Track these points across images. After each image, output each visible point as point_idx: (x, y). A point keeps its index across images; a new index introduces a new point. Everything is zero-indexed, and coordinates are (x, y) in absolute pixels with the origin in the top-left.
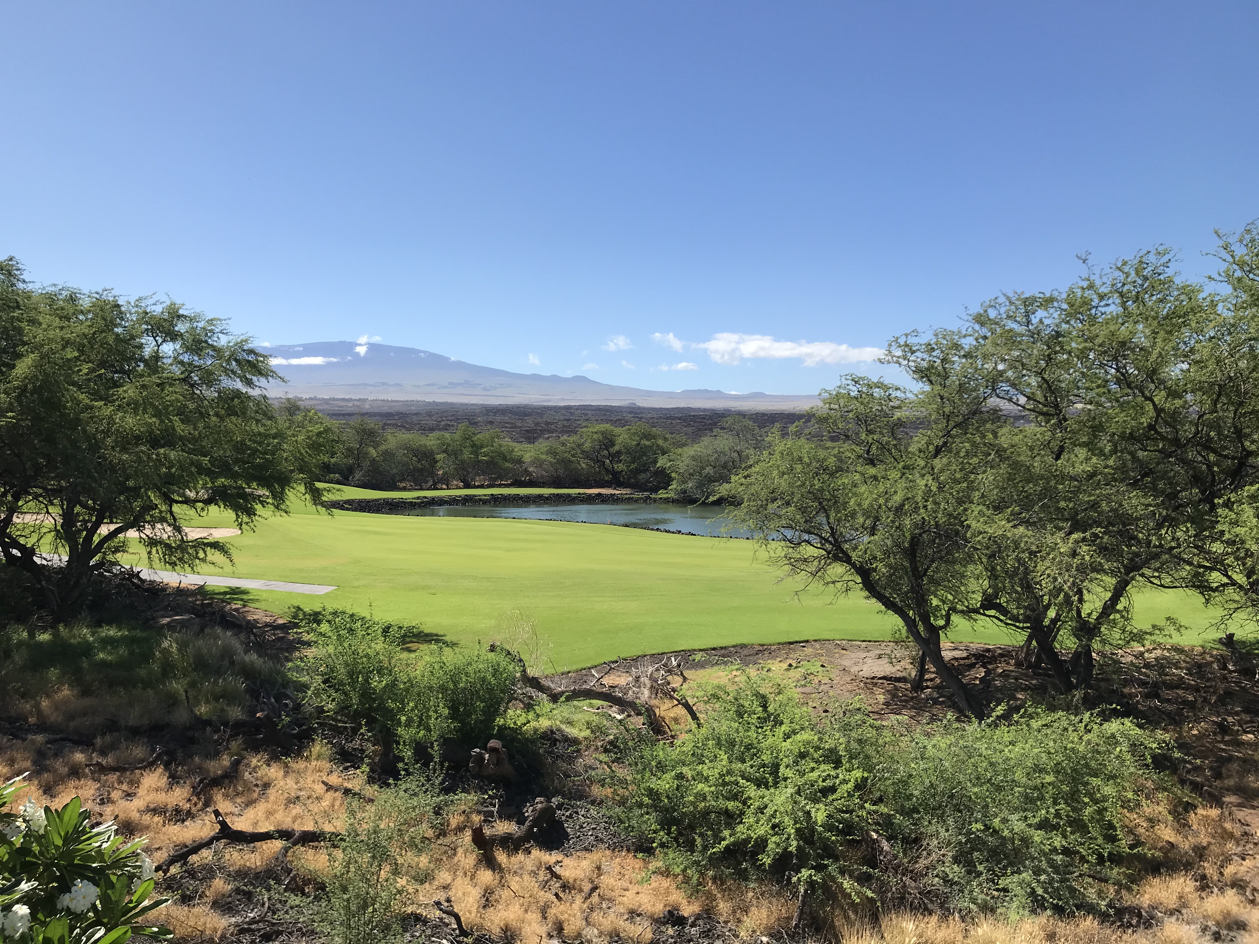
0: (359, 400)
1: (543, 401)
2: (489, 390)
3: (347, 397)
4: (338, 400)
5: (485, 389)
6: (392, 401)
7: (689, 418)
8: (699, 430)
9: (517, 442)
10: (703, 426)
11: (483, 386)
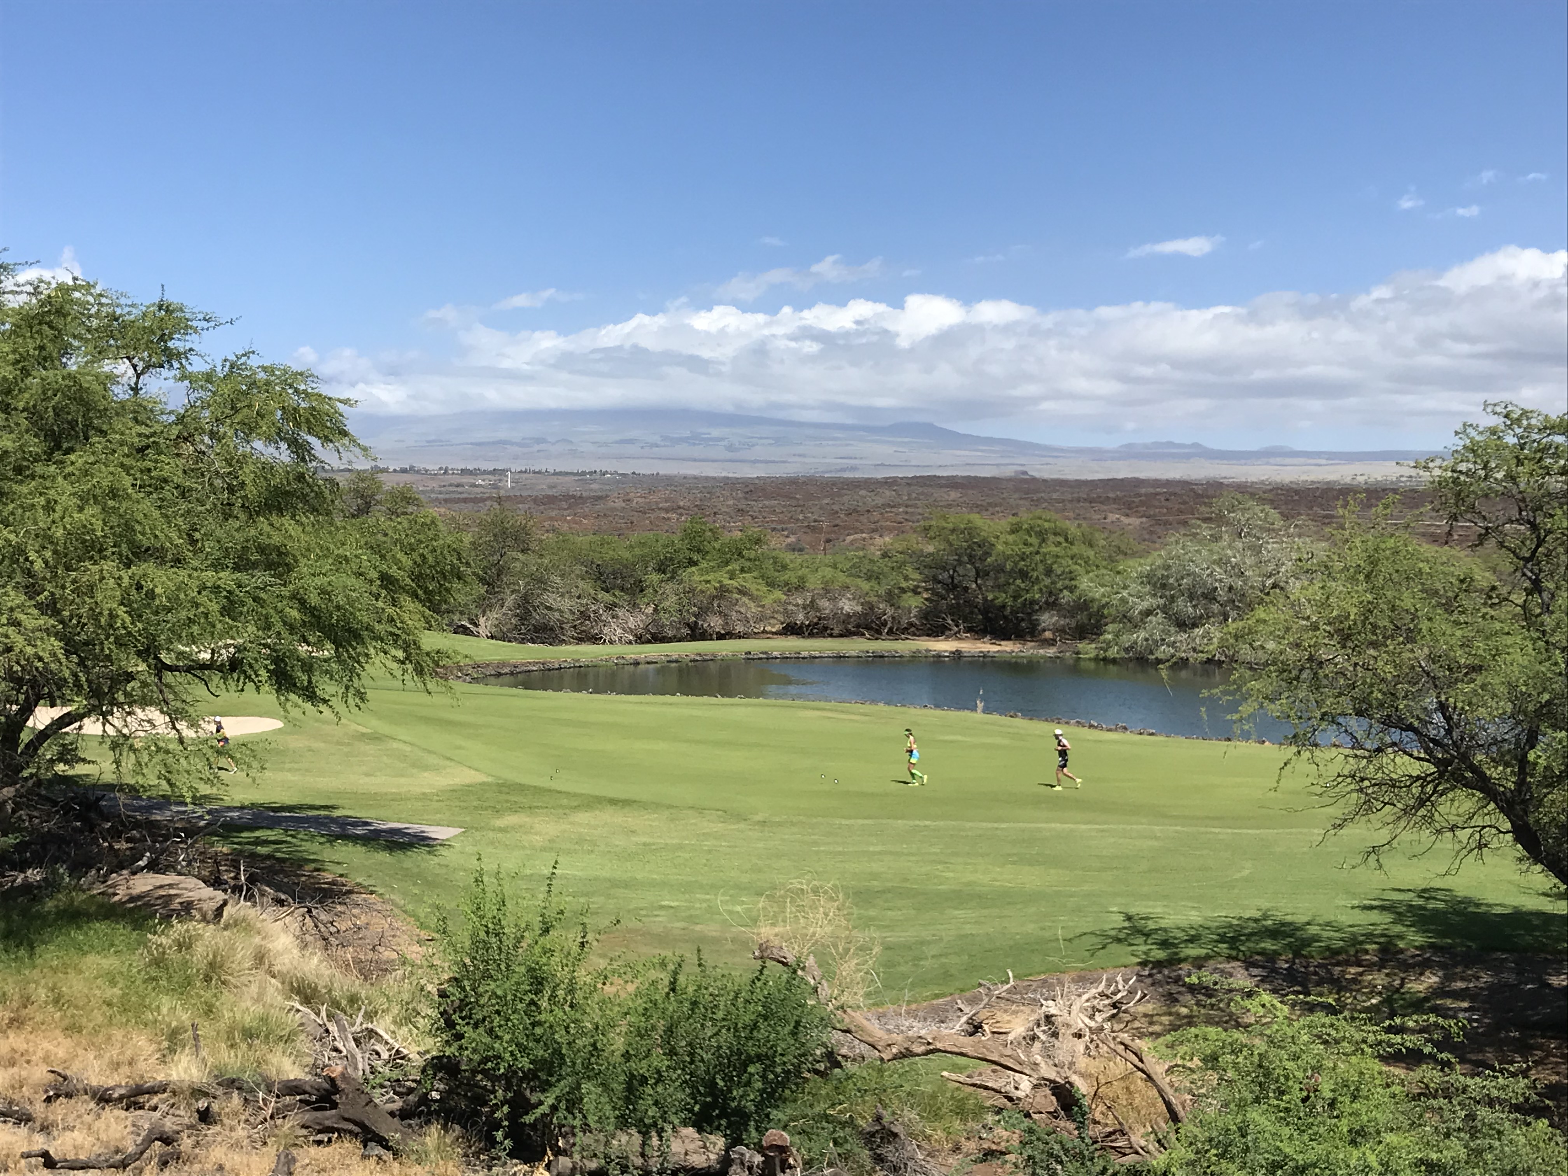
0: (494, 472)
1: (843, 470)
2: (738, 450)
4: (454, 472)
5: (730, 448)
6: (556, 474)
7: (1136, 500)
8: (1158, 523)
9: (794, 550)
10: (1164, 515)
11: (725, 443)
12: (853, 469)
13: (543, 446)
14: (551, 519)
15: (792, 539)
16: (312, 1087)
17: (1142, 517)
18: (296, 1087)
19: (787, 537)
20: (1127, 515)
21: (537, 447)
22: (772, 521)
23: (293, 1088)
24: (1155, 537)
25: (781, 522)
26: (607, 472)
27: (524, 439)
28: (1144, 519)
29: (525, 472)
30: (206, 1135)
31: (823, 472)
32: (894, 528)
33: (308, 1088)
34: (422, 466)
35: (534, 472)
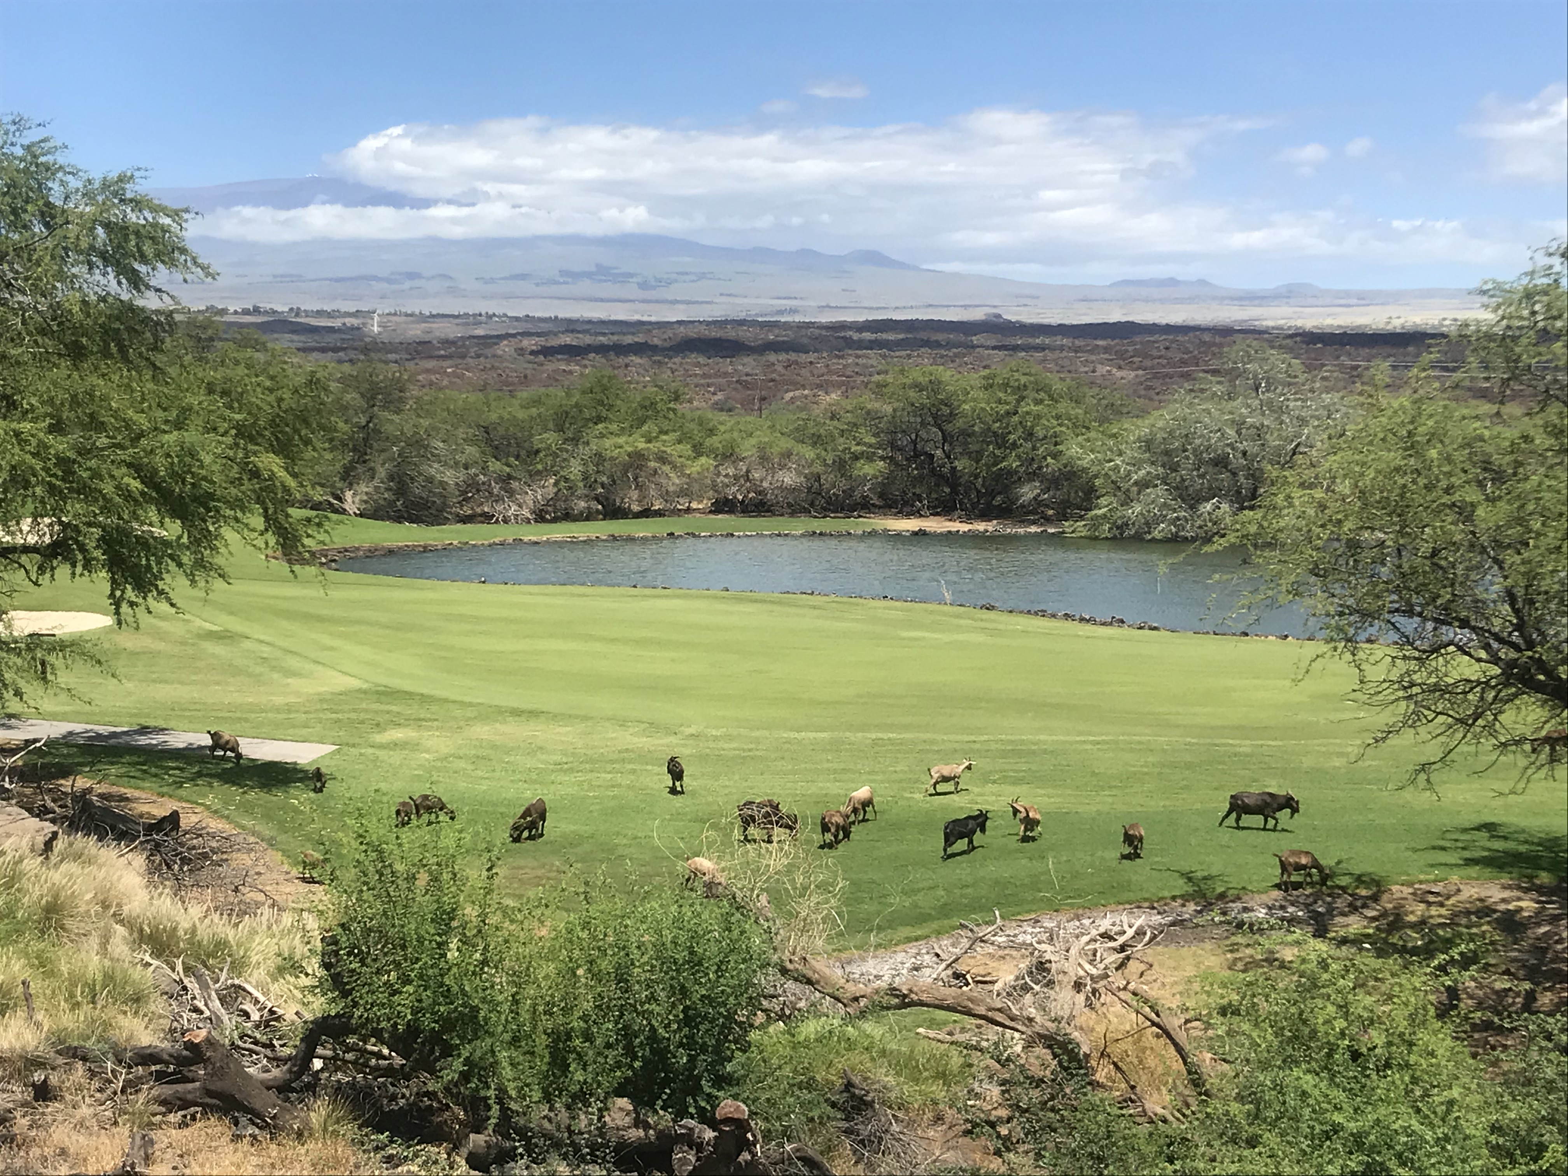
0: (357, 314)
1: (780, 312)
2: (654, 288)
3: (328, 308)
4: (307, 314)
5: (644, 286)
7: (1130, 349)
8: (1156, 376)
9: (722, 410)
10: (1164, 367)
11: (639, 279)
12: (793, 311)
13: (417, 283)
14: (428, 371)
15: (720, 396)
16: (171, 1056)
17: (1137, 369)
18: (151, 1055)
19: (714, 394)
20: (1120, 368)
21: (407, 285)
22: (696, 375)
23: (146, 1057)
24: (1152, 393)
25: (704, 376)
26: (494, 315)
27: (393, 273)
28: (1140, 372)
29: (395, 314)
30: (43, 1114)
31: (757, 315)
32: (843, 383)
33: (166, 1057)
34: (268, 306)
35: (407, 315)
